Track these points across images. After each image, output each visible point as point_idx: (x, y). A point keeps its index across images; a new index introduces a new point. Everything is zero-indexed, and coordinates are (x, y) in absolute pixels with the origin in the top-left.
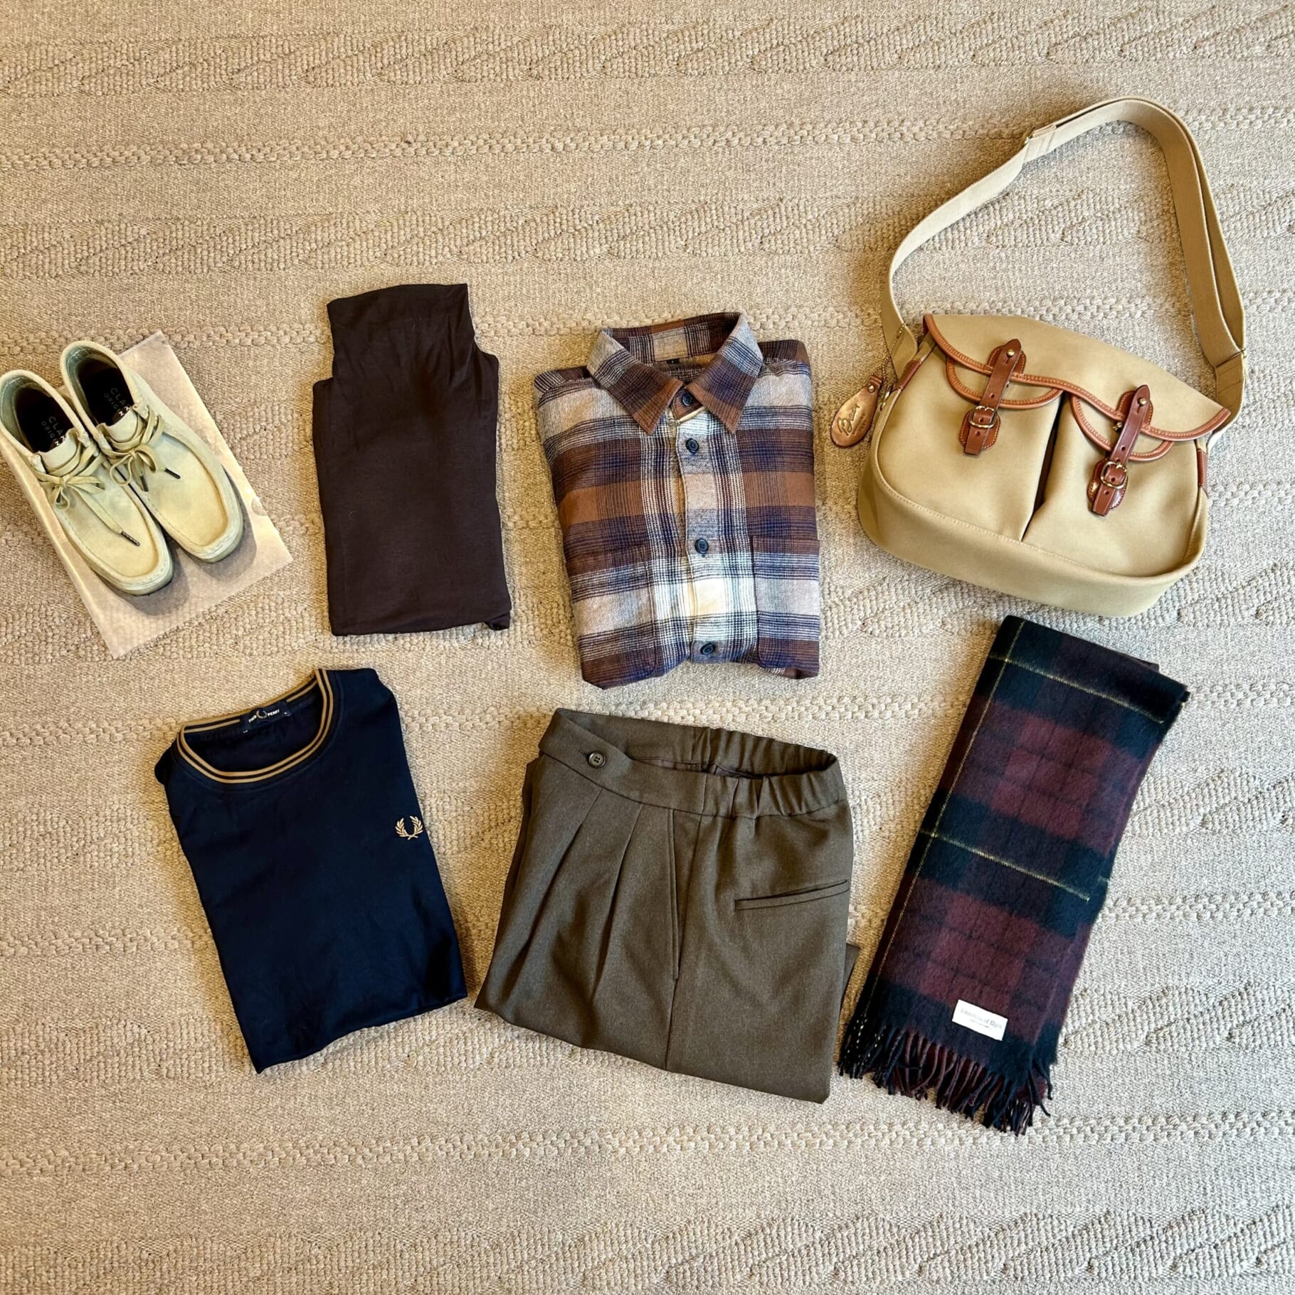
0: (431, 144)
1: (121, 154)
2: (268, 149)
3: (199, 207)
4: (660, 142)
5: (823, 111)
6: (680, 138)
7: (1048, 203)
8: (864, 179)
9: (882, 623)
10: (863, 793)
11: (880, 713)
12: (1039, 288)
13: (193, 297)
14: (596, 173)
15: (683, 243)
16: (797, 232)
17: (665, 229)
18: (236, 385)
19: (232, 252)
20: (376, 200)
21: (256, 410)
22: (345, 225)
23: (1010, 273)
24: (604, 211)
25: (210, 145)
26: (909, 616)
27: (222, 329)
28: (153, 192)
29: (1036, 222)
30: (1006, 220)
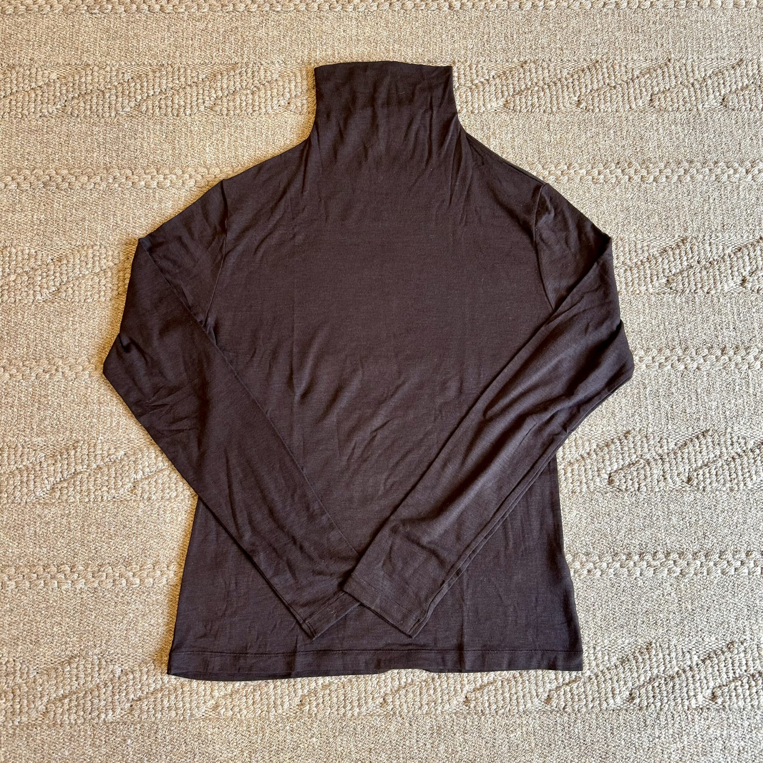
13: (101, 140)
14: (492, 31)
15: (576, 99)
17: (559, 84)
19: (140, 97)
20: (281, 51)
22: (249, 75)
24: (499, 66)
28: (65, 39)
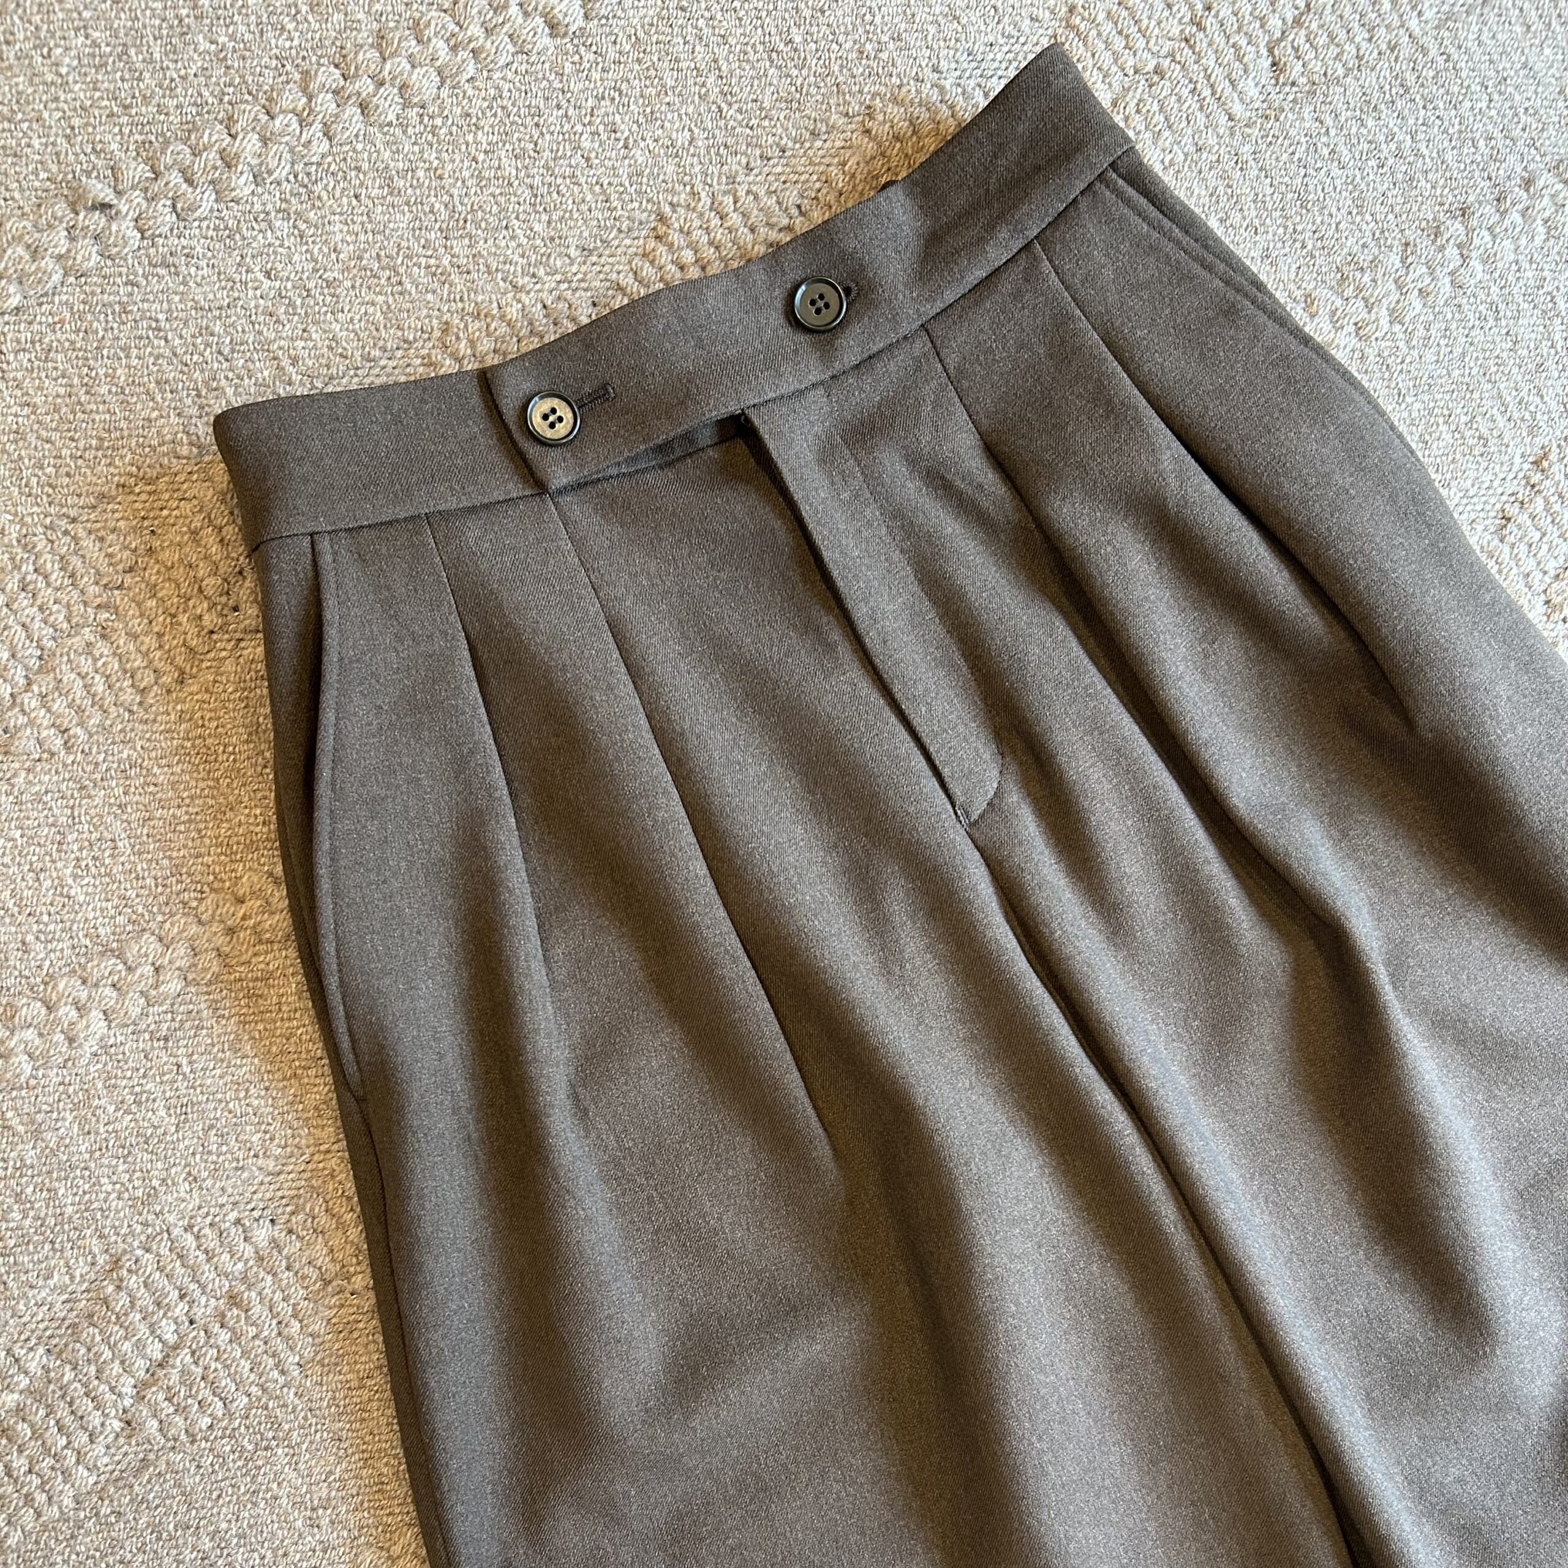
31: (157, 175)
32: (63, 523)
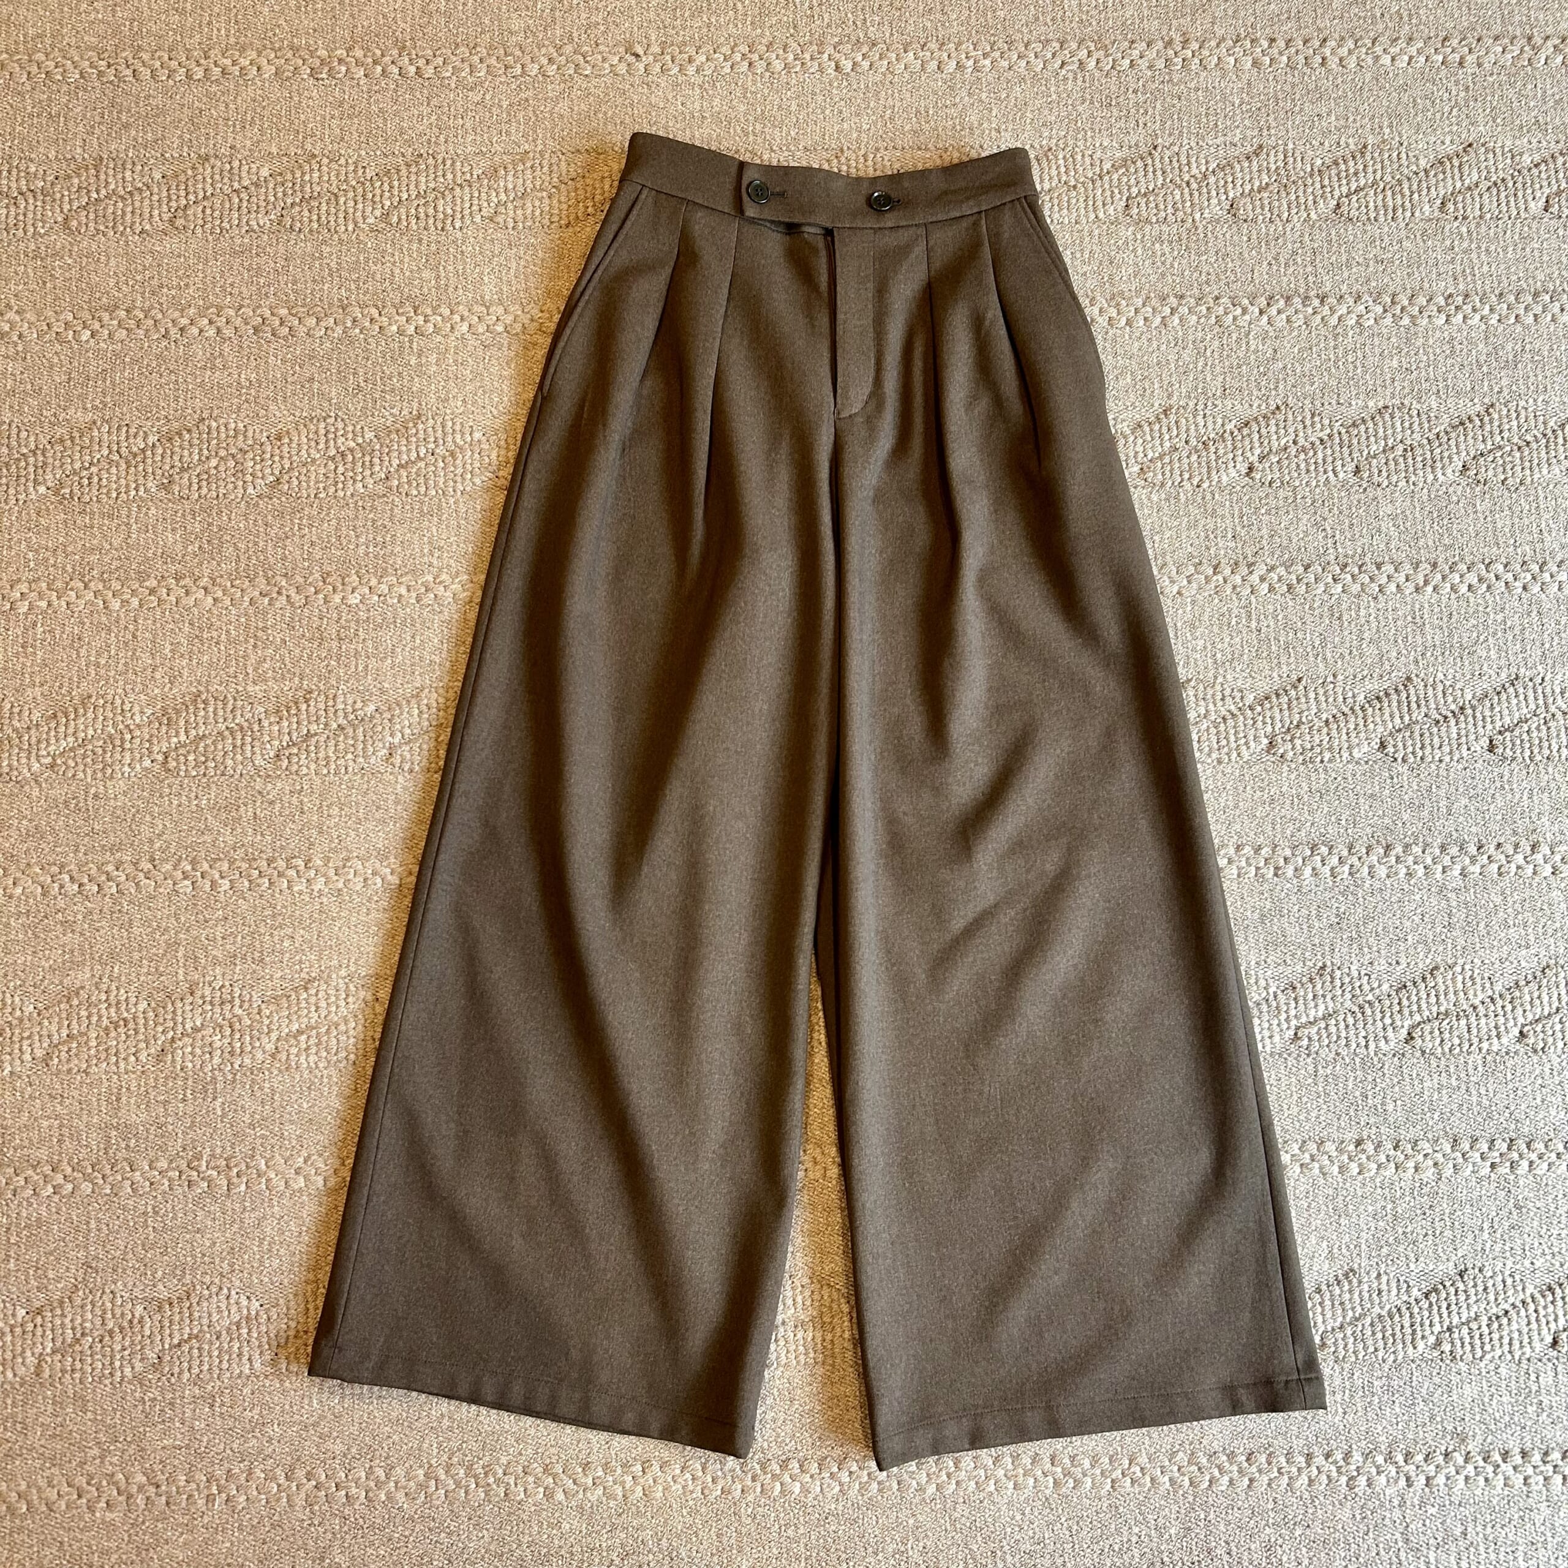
0: (668, 58)
1: (234, 63)
2: (440, 61)
3: (342, 139)
4: (987, 62)
5: (1213, 23)
6: (1016, 56)
7: (1527, 160)
8: (1271, 118)
9: (1298, 742)
10: (1270, 981)
11: (1296, 870)
12: (1514, 278)
16: (1178, 193)
18: (393, 390)
21: (421, 426)
23: (1474, 256)
25: (359, 53)
26: (1334, 733)
27: (374, 312)
29: (1510, 184)
30: (1467, 182)
31: (663, 53)
32: (559, 154)
